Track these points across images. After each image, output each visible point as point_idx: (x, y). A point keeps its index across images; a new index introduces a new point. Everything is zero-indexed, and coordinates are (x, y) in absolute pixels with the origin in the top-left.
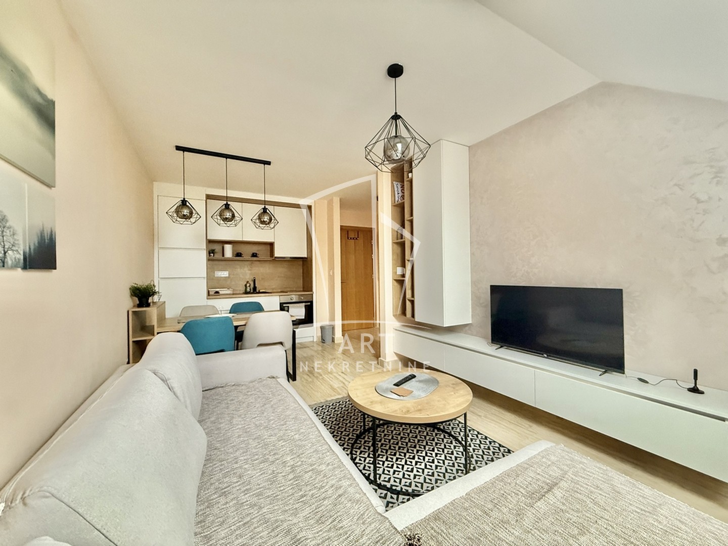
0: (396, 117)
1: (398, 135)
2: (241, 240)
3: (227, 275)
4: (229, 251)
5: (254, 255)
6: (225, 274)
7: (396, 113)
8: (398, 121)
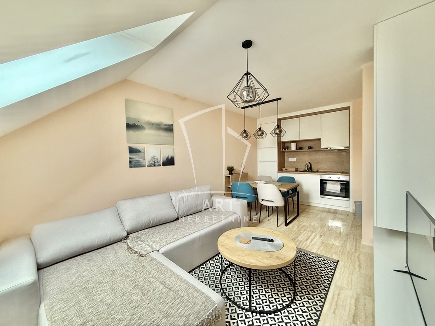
0: (248, 74)
1: (249, 85)
2: (299, 139)
3: (295, 160)
4: (293, 147)
5: (310, 148)
6: (294, 159)
7: (248, 71)
8: (248, 76)
